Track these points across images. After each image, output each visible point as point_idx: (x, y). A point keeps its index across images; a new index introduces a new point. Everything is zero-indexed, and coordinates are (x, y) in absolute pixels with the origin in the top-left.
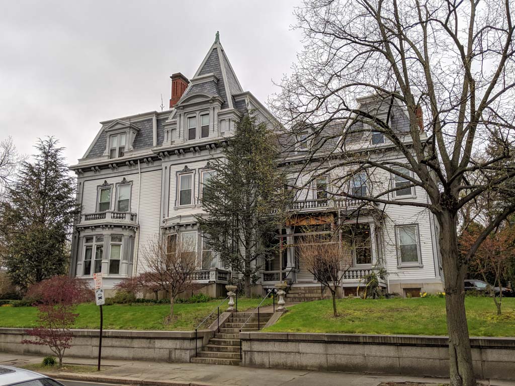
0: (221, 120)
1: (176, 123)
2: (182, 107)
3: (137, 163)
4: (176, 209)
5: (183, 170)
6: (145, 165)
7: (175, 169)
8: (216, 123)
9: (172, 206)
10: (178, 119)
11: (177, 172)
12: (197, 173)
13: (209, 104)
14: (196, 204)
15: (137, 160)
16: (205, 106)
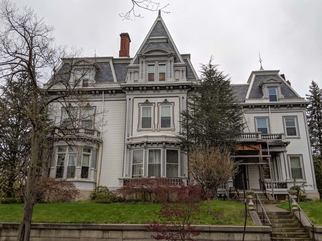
0: (176, 70)
1: (139, 68)
2: (145, 57)
3: (102, 93)
4: (139, 131)
5: (145, 102)
6: (108, 95)
7: (137, 101)
8: (173, 72)
9: (135, 128)
10: (140, 65)
11: (139, 103)
12: (156, 106)
13: (166, 58)
14: (156, 128)
15: (102, 91)
16: (163, 59)
